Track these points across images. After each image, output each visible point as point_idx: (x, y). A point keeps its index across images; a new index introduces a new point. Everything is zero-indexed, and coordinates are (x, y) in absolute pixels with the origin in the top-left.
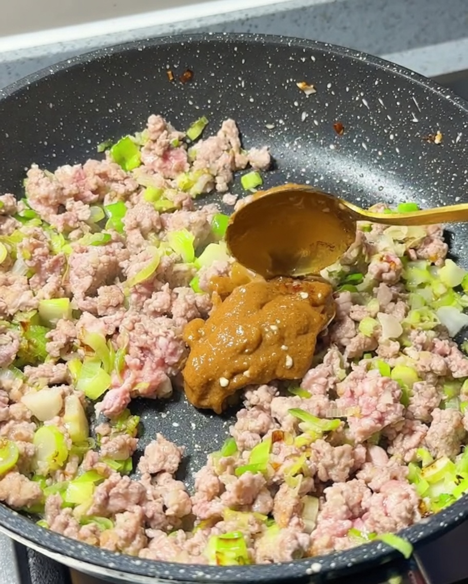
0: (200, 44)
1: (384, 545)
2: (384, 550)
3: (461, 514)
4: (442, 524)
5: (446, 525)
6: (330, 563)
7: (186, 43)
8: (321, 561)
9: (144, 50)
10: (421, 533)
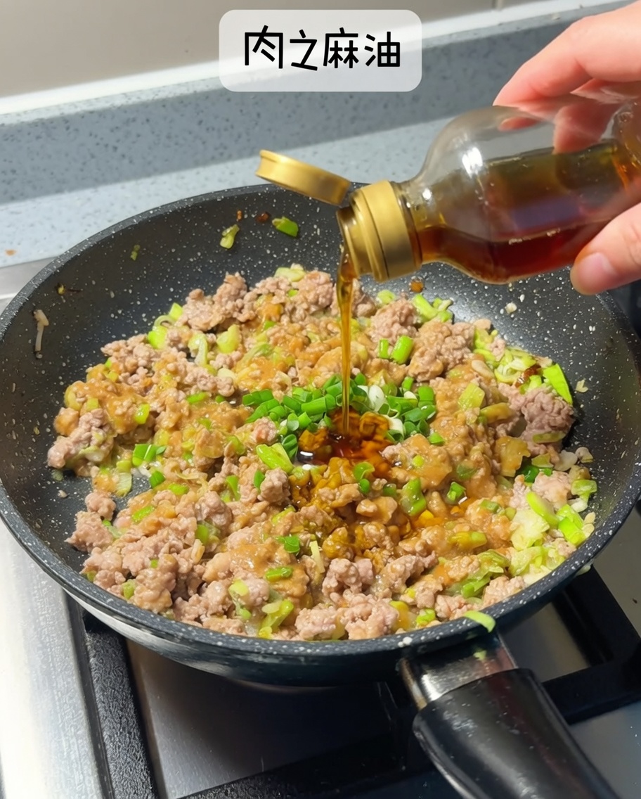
0: (276, 193)
1: (469, 620)
2: (469, 625)
3: (539, 593)
4: (521, 602)
5: (525, 603)
6: (420, 637)
7: (263, 193)
8: (412, 635)
9: (222, 200)
10: (503, 610)
